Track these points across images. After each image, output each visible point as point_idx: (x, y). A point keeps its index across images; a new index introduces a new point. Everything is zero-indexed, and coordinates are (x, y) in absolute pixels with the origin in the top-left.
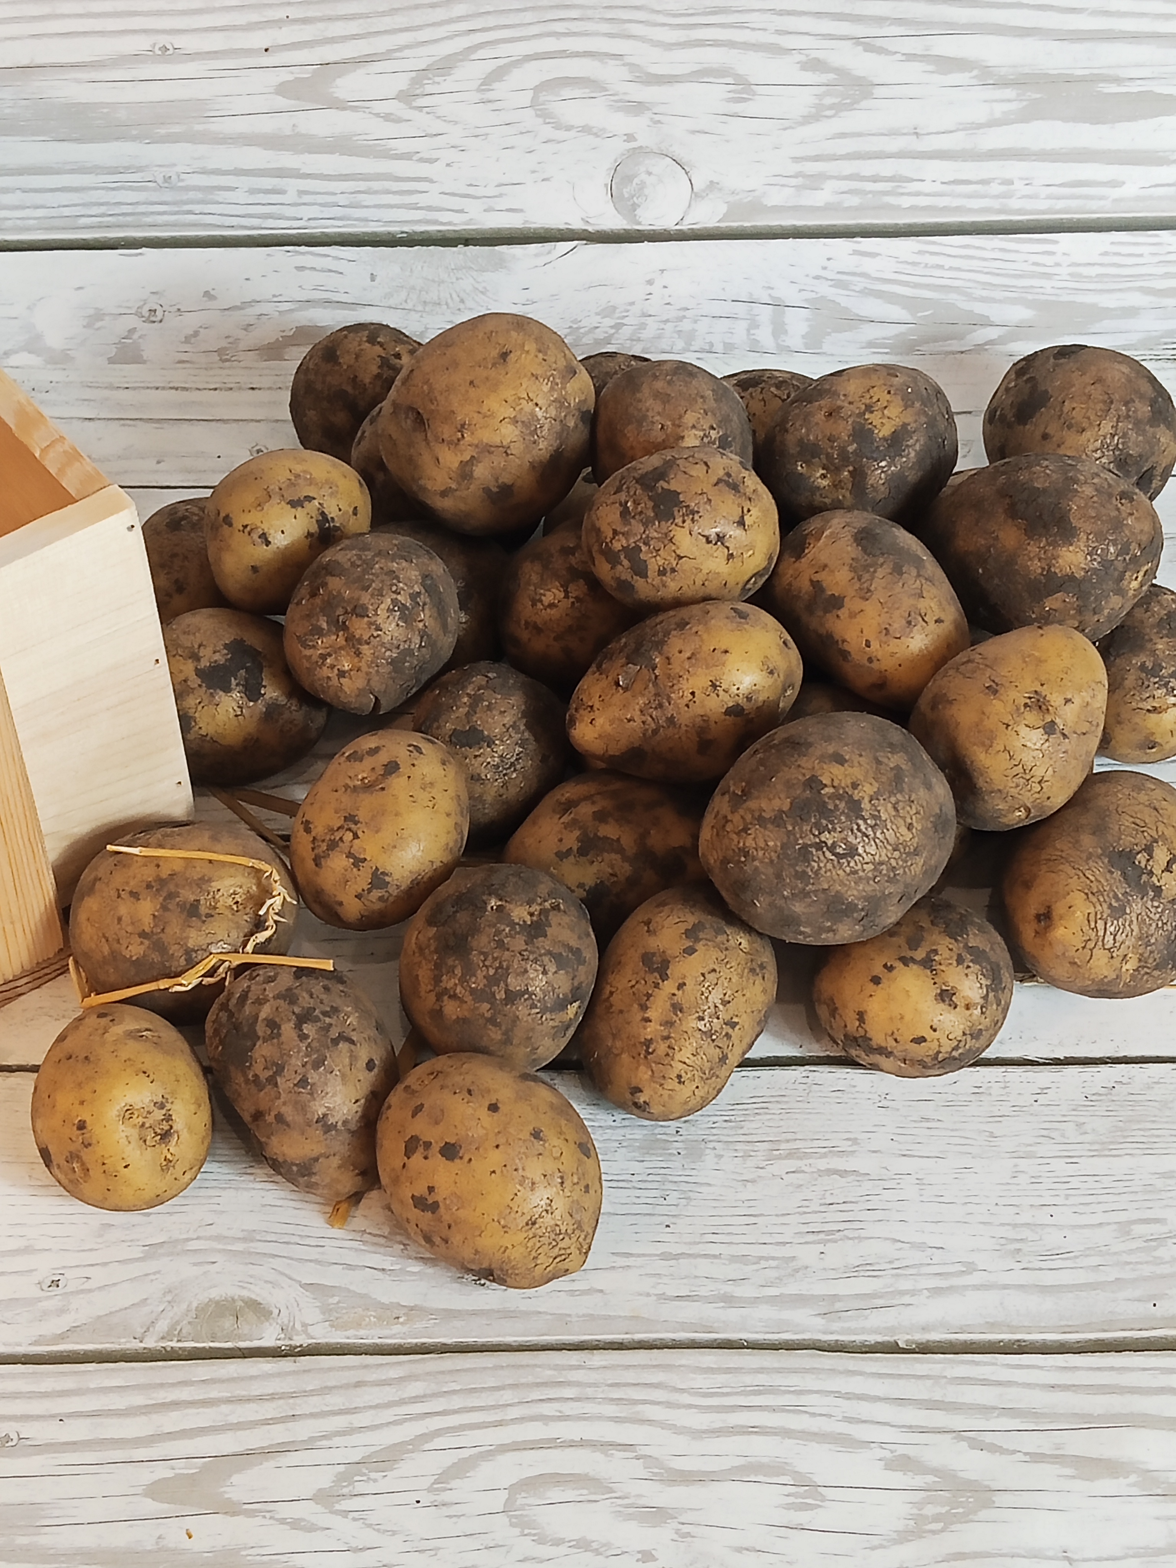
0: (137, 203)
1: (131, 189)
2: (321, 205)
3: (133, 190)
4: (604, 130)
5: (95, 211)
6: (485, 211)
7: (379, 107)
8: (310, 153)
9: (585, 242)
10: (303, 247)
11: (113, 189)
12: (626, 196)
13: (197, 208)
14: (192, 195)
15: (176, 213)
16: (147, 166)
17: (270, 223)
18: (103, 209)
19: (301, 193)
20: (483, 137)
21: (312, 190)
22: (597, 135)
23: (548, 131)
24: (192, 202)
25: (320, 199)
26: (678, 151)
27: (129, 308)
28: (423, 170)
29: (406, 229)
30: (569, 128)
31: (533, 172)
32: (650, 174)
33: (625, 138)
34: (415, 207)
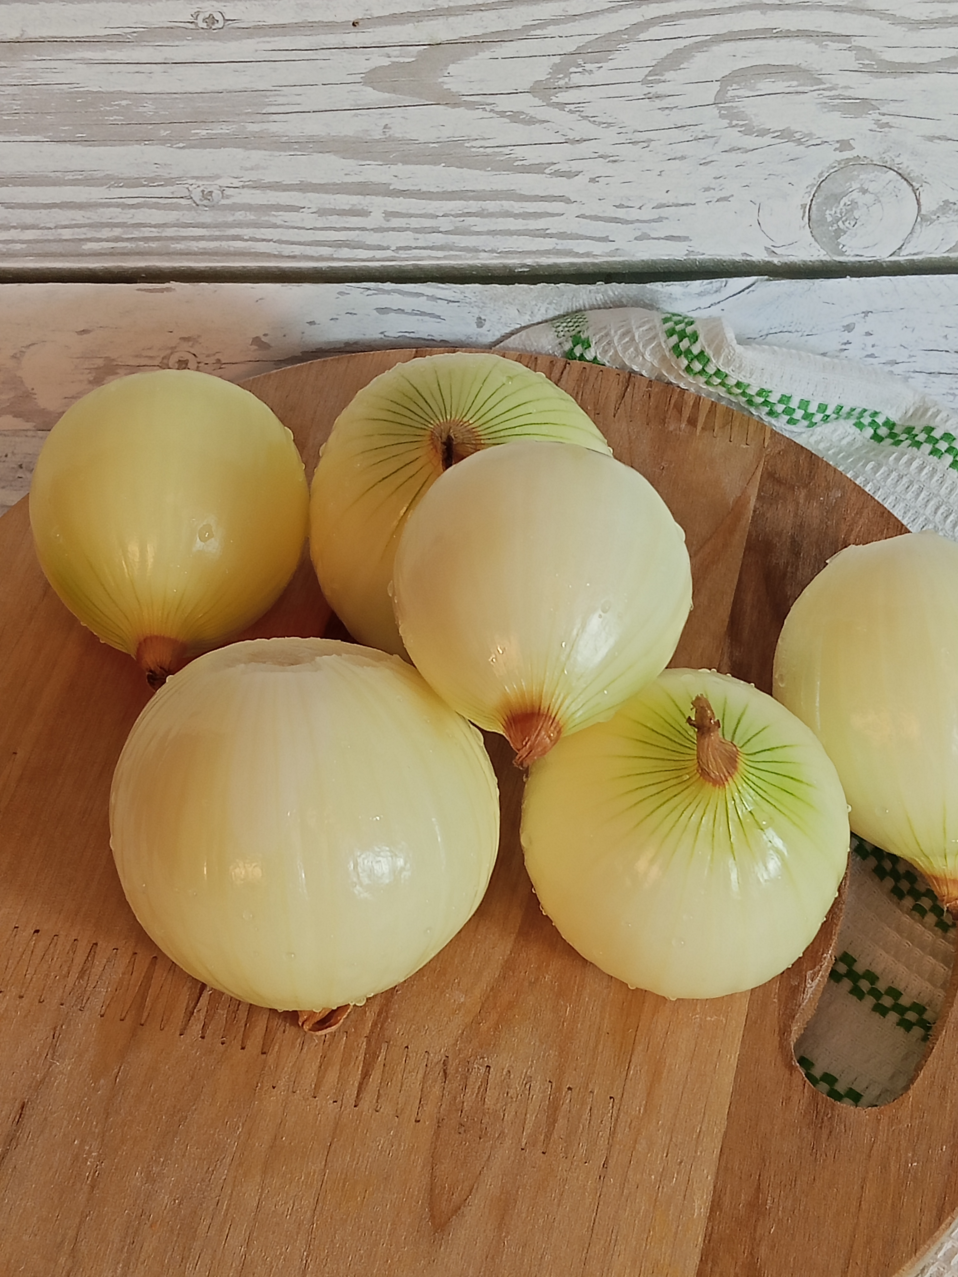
0: (165, 225)
1: (157, 206)
2: (416, 230)
3: (158, 209)
4: (810, 135)
5: (105, 233)
6: (636, 239)
7: (505, 104)
8: (405, 163)
9: (766, 277)
10: (388, 284)
11: (132, 206)
12: (829, 219)
13: (247, 232)
14: (240, 216)
15: (217, 238)
16: (179, 178)
17: (345, 253)
18: (117, 232)
19: (389, 215)
20: (645, 145)
21: (404, 211)
22: (799, 142)
23: (733, 137)
24: (240, 225)
25: (414, 223)
26: (907, 163)
27: (151, 357)
28: (559, 186)
29: (529, 261)
30: (763, 133)
31: (707, 189)
32: (864, 191)
33: (838, 145)
34: (544, 234)
